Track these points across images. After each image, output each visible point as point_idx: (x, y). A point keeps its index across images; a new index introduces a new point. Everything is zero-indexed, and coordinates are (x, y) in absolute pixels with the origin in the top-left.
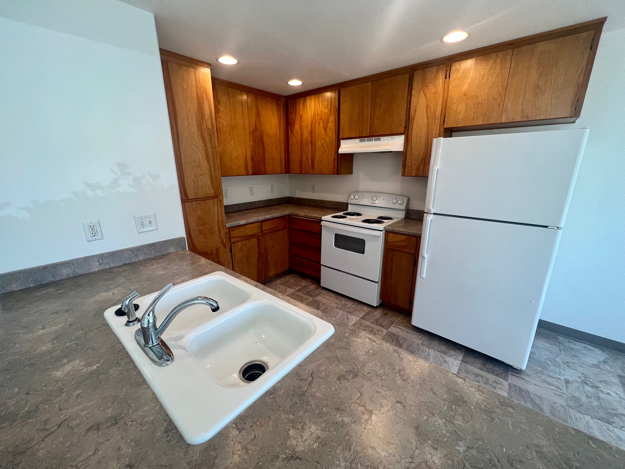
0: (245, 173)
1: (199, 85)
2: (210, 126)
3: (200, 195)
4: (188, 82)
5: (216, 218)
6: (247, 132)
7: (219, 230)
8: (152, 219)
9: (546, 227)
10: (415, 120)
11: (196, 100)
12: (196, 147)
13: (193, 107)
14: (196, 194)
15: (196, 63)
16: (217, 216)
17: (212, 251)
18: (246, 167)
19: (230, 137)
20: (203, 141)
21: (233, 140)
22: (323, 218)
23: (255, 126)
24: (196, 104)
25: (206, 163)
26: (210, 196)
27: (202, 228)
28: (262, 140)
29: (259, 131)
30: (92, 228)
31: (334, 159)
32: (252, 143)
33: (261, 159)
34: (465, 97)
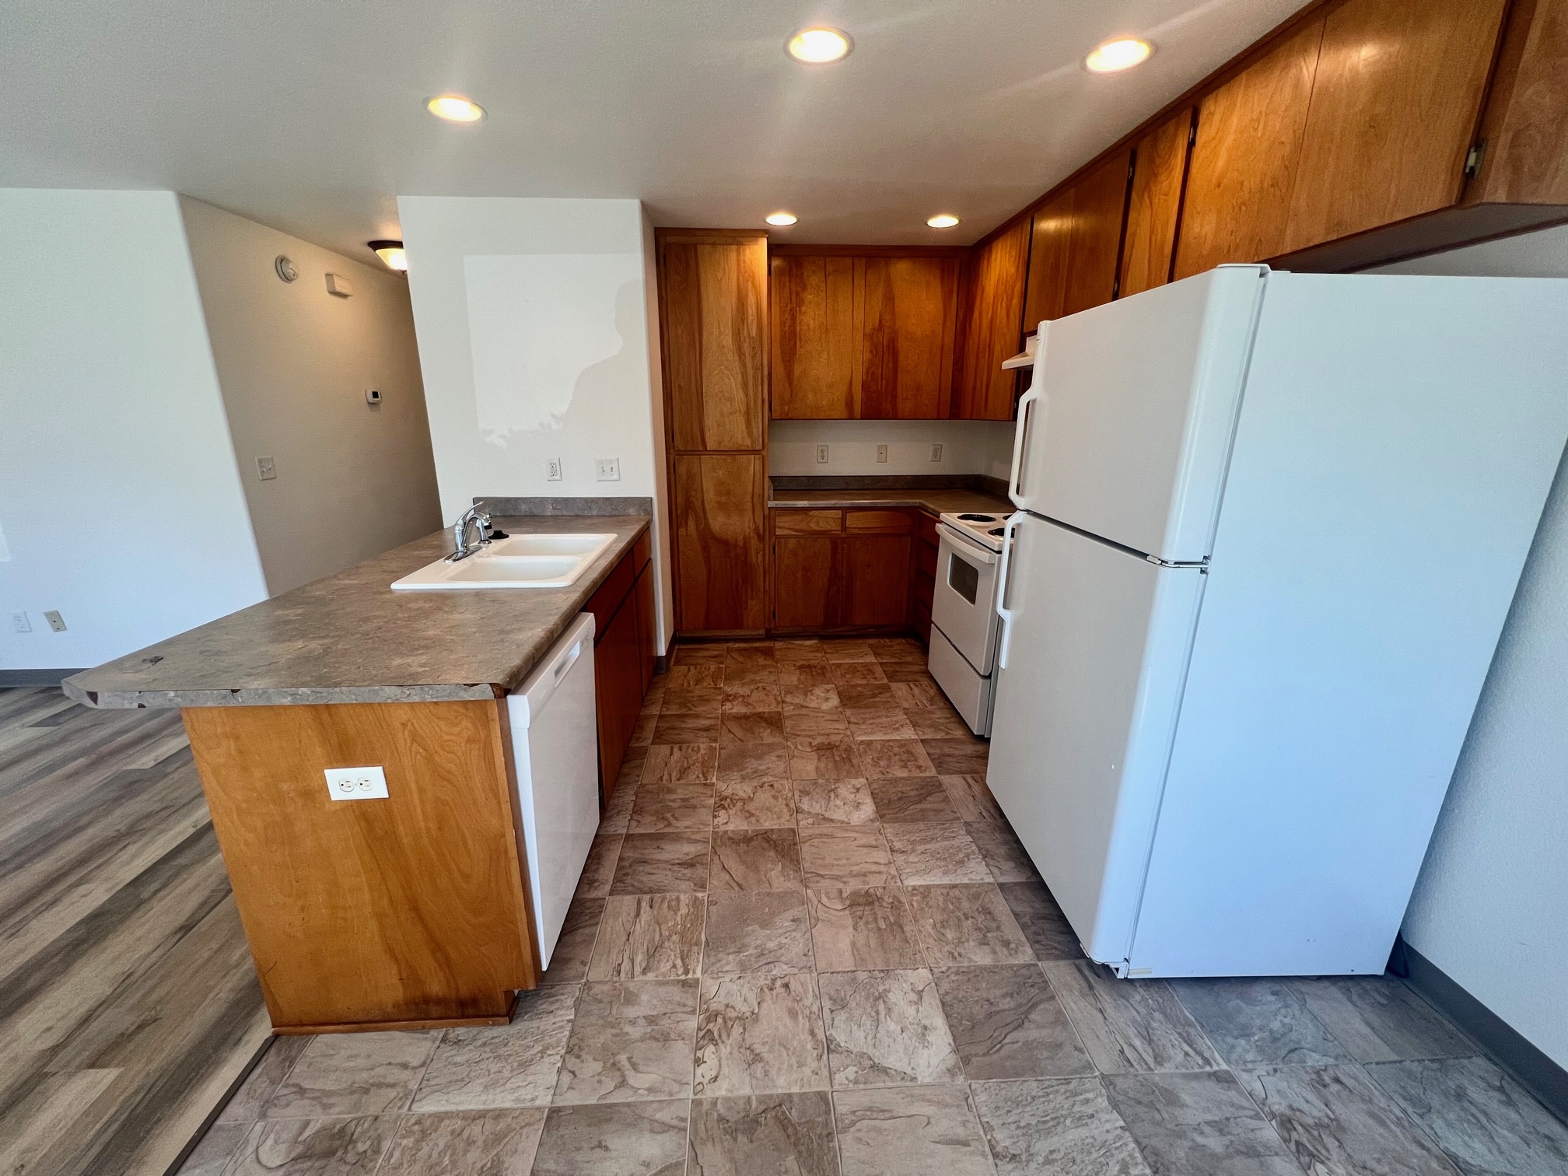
0: (845, 415)
1: (742, 268)
2: (754, 333)
3: (726, 445)
4: (724, 269)
5: (751, 488)
6: (860, 336)
7: (754, 509)
8: (615, 466)
9: (1144, 556)
10: (1130, 273)
11: (734, 294)
12: (726, 368)
13: (729, 303)
14: (720, 443)
15: (740, 236)
16: (751, 484)
17: (736, 541)
18: (849, 404)
19: (820, 349)
20: (740, 357)
21: (825, 353)
22: (943, 516)
23: (878, 321)
24: (734, 300)
25: (741, 395)
26: (743, 448)
27: (723, 499)
28: (894, 348)
29: (887, 331)
30: (552, 465)
31: (1012, 384)
32: (868, 355)
33: (886, 386)
34: (1218, 191)
